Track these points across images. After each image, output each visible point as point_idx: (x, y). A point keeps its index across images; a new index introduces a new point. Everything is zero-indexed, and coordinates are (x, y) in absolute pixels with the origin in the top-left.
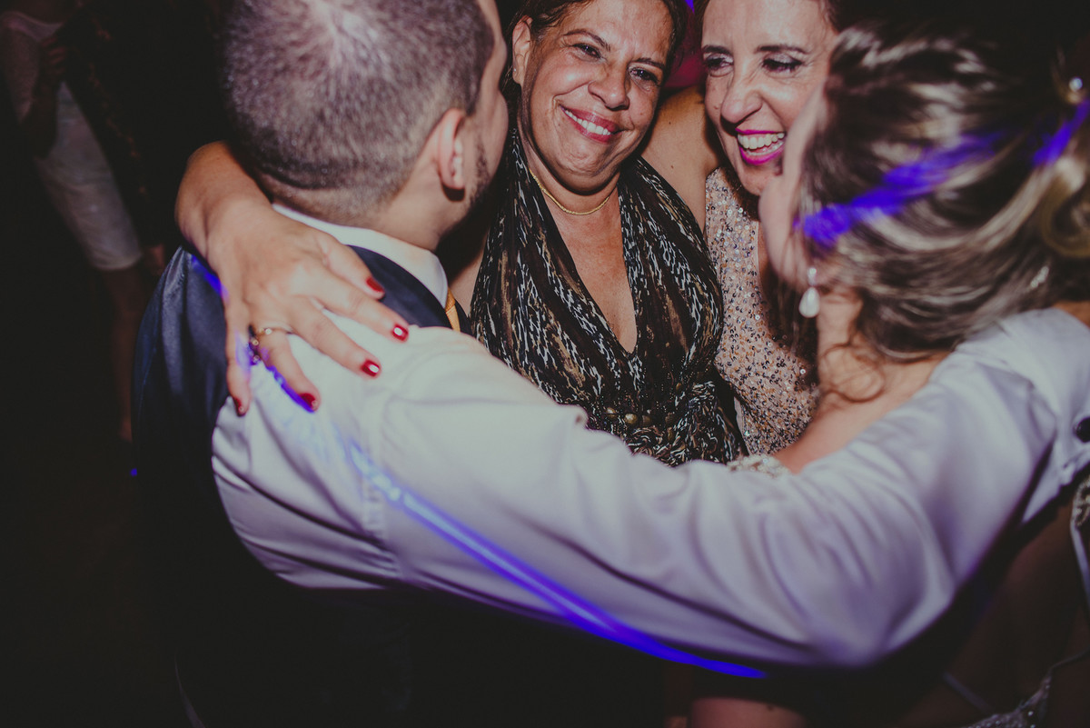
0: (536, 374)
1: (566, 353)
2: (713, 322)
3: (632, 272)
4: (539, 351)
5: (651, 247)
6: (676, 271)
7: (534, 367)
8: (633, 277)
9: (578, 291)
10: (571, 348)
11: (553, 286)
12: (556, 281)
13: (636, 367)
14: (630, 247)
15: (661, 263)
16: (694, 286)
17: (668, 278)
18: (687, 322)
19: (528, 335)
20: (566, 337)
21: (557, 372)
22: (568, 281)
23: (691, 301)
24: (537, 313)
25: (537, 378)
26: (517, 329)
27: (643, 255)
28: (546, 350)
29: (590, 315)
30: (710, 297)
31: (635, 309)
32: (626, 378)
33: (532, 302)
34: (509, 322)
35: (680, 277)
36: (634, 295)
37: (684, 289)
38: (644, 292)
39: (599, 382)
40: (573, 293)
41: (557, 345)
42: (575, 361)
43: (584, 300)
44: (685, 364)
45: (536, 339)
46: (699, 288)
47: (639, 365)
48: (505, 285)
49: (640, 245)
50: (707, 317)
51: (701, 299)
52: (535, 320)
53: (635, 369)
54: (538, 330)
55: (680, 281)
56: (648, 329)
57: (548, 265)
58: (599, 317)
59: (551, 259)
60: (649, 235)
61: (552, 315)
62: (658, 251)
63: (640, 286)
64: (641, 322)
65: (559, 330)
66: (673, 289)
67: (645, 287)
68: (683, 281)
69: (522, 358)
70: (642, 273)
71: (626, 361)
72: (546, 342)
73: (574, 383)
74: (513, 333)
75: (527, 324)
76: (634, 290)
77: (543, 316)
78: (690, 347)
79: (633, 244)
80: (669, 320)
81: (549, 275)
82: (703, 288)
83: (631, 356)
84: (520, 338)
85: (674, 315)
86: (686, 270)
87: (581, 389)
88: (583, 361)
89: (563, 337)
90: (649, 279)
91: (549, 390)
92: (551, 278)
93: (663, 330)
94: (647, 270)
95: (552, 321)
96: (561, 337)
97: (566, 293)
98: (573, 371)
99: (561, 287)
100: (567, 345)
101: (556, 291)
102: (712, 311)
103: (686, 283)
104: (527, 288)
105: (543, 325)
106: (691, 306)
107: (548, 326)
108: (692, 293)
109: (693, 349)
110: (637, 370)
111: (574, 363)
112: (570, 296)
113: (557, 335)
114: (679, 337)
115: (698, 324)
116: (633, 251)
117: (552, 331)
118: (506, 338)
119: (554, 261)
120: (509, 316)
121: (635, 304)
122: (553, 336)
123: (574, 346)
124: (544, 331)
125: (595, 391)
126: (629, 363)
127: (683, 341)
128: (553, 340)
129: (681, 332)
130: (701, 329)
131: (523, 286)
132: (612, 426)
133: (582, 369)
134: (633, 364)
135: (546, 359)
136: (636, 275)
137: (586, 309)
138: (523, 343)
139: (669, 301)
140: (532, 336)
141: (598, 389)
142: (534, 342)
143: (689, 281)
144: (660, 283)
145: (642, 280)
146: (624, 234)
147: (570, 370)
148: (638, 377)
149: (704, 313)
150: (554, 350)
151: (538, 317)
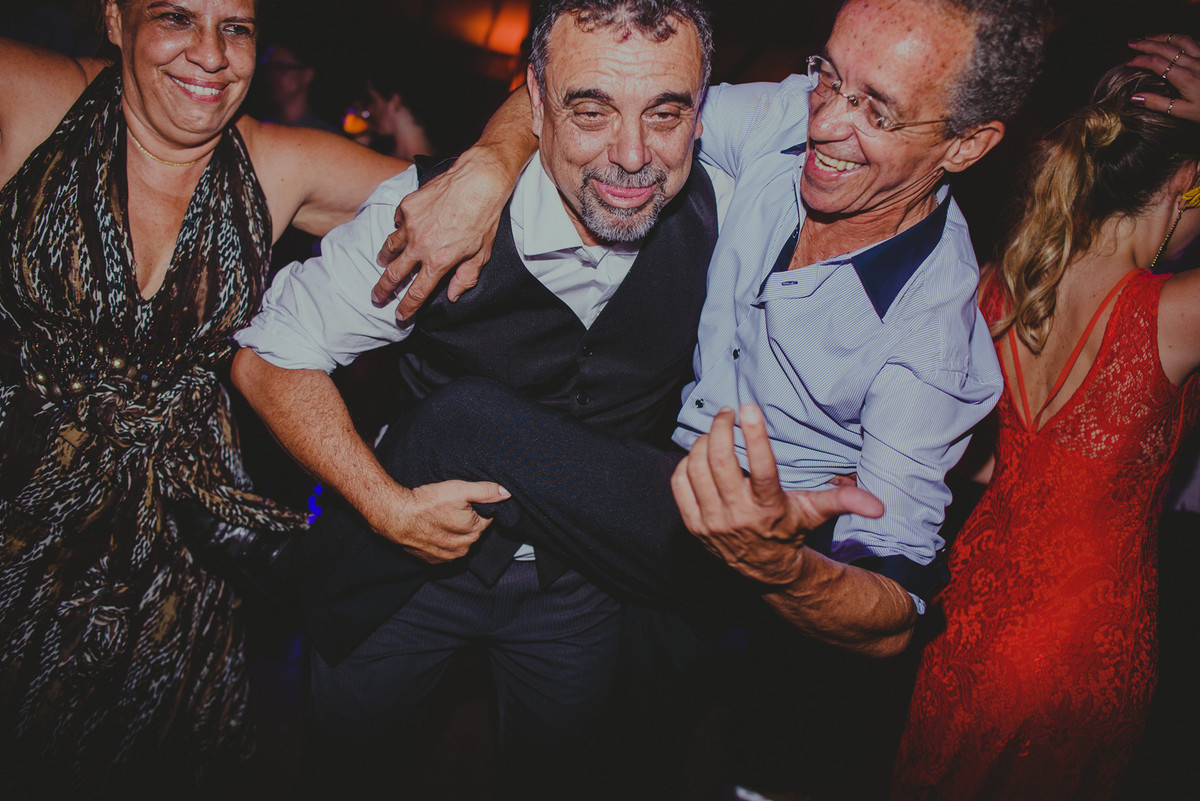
0: (37, 270)
1: (77, 263)
2: (237, 312)
3: (185, 232)
4: (51, 250)
5: (213, 222)
6: (224, 252)
7: (38, 262)
8: (184, 236)
9: (119, 218)
10: (84, 261)
11: (95, 201)
12: (101, 199)
13: (145, 315)
14: (195, 211)
15: (214, 241)
16: (235, 272)
17: (214, 253)
18: (213, 298)
19: (48, 233)
20: (85, 249)
21: (59, 276)
22: (113, 206)
23: (225, 282)
24: (67, 217)
25: (37, 274)
26: (40, 221)
27: (203, 224)
28: (59, 253)
29: (119, 245)
30: (245, 291)
31: (171, 264)
32: (130, 321)
33: (67, 205)
34: (35, 213)
35: (226, 259)
36: (176, 251)
37: (224, 269)
38: (187, 254)
39: (99, 309)
40: (113, 218)
41: (71, 252)
42: (83, 275)
43: (120, 230)
44: (194, 336)
45: (54, 239)
46: (239, 277)
47: (148, 315)
48: (47, 177)
49: (205, 215)
50: (234, 305)
51: (236, 286)
52: (62, 222)
53: (143, 317)
54: (61, 231)
55: (224, 262)
56: (174, 286)
57: (100, 182)
58: (128, 249)
59: (107, 179)
60: (217, 211)
61: (80, 224)
62: (217, 229)
63: (186, 247)
64: (170, 278)
65: (81, 240)
66: (213, 265)
67: (191, 250)
68: (227, 264)
69: (31, 249)
70: (194, 238)
71: (136, 303)
72: (63, 245)
73: (72, 298)
74: (34, 223)
75: (52, 223)
76: (178, 248)
77: (72, 222)
78: (205, 322)
79: (200, 210)
80: (197, 287)
81: (96, 190)
82: (242, 280)
83: (144, 302)
84: (39, 230)
85: (203, 286)
86: (234, 257)
87: (77, 306)
88: (91, 279)
89: (81, 248)
90: (197, 247)
91: (44, 292)
92: (97, 195)
93: (187, 295)
94: (199, 238)
95: (78, 229)
96: (80, 246)
97: (104, 213)
98: (76, 284)
99: (102, 206)
100: (82, 257)
101: (96, 206)
102: (241, 303)
103: (228, 266)
104: (67, 190)
105: (68, 229)
106: (223, 286)
107: (72, 232)
108: (230, 276)
109: (207, 326)
110: (145, 317)
111: (80, 276)
112: (108, 218)
113: (76, 244)
114: (198, 307)
115: (223, 305)
116: (196, 216)
117: (74, 238)
118: (23, 225)
119: (108, 181)
120: (38, 207)
121: (173, 259)
122: (73, 242)
123: (89, 261)
124: (66, 235)
125: (92, 316)
126: (139, 307)
127: (201, 313)
128: (70, 246)
129: (203, 303)
130: (223, 311)
131: (66, 188)
132: (96, 361)
133: (87, 287)
134: (143, 311)
135: (54, 260)
136: (188, 236)
137: (118, 237)
138: (38, 236)
139: (205, 272)
140: (51, 234)
141: (96, 317)
142: (50, 240)
143: (231, 266)
144: (205, 254)
145: (190, 243)
146: (194, 198)
147: (73, 282)
148: (143, 325)
149: (232, 299)
150: (67, 256)
151: (66, 220)
